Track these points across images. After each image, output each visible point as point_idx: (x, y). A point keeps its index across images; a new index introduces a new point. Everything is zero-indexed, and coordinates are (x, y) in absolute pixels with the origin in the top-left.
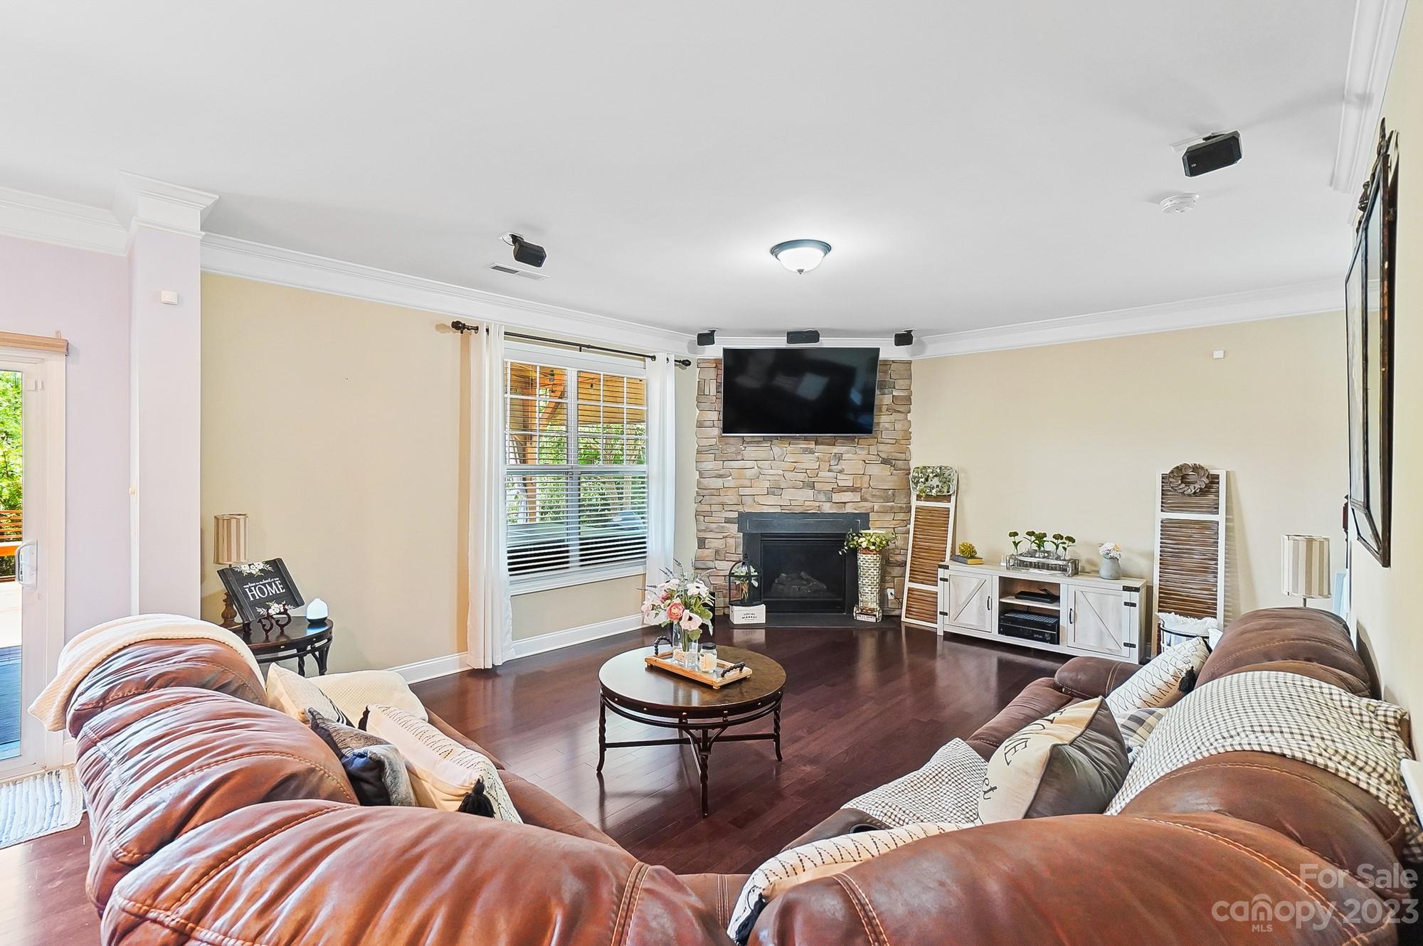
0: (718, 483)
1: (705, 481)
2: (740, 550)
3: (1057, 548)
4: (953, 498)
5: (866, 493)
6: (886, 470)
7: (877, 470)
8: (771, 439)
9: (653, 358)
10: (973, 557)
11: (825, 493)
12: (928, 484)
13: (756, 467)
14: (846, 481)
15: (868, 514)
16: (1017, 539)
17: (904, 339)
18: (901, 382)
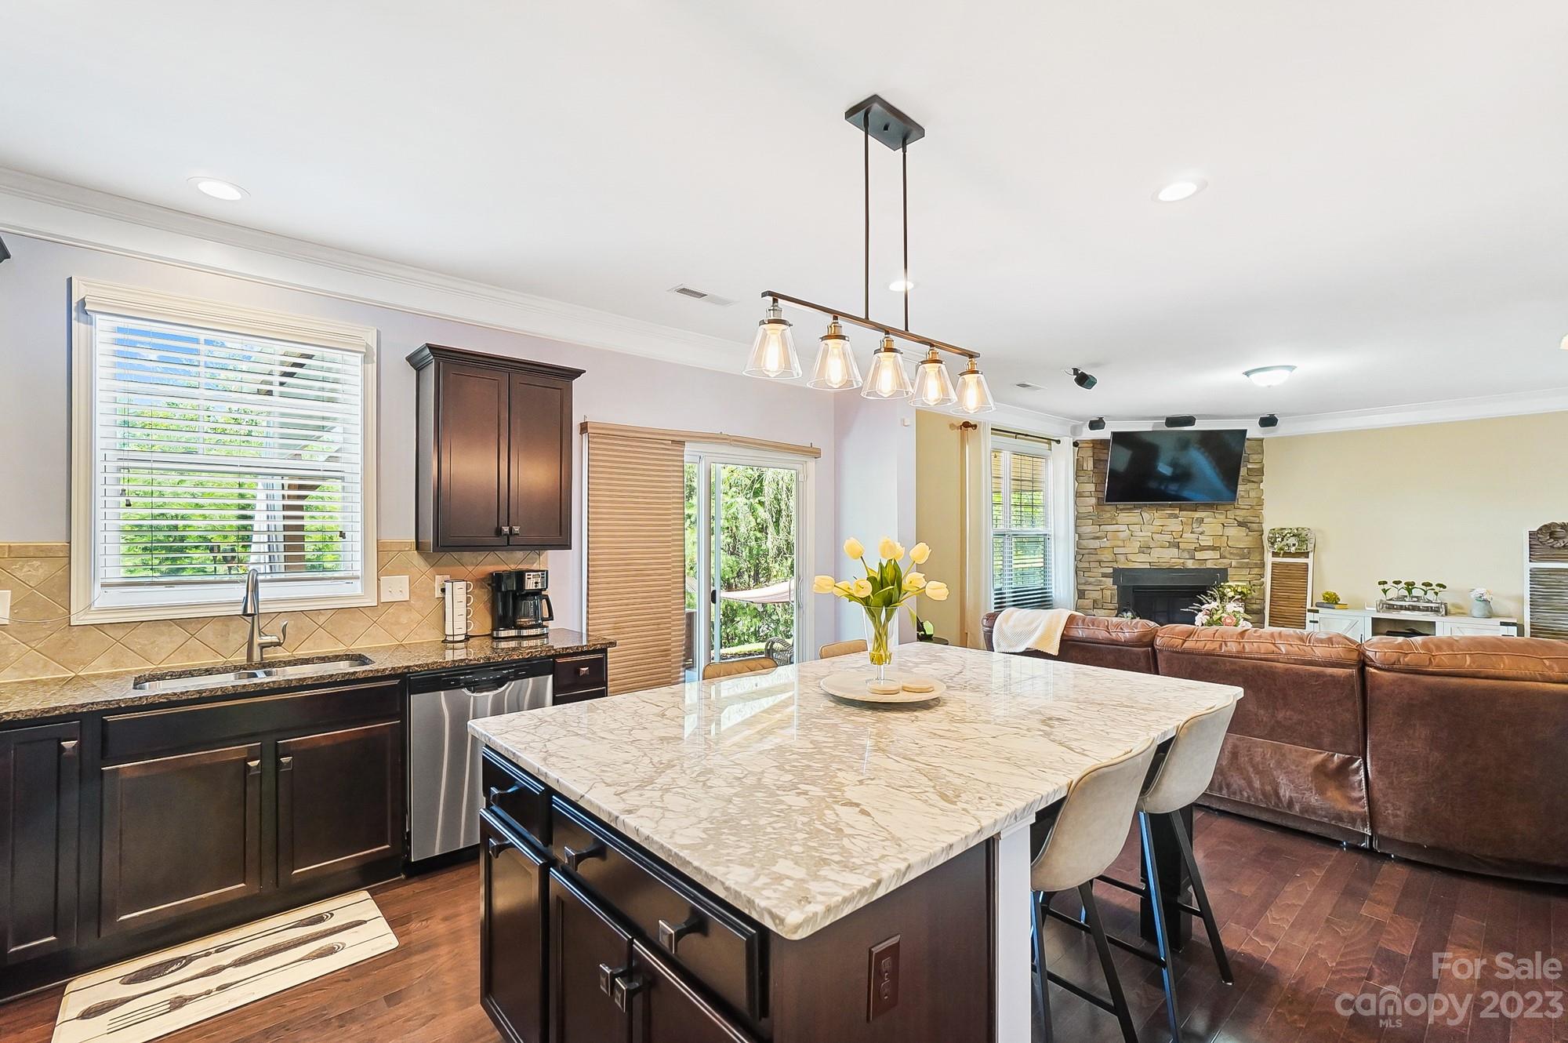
0: (1096, 544)
1: (1084, 543)
2: (1115, 600)
3: (1425, 594)
4: (1311, 555)
5: (1224, 551)
6: (1243, 531)
7: (1233, 532)
8: (1140, 507)
9: (1058, 442)
10: (1336, 603)
11: (1189, 551)
12: (1285, 542)
13: (1127, 531)
14: (1206, 541)
15: (1226, 570)
16: (1386, 587)
17: (1269, 421)
18: (1255, 457)
